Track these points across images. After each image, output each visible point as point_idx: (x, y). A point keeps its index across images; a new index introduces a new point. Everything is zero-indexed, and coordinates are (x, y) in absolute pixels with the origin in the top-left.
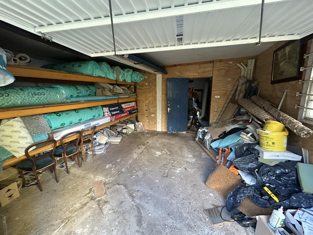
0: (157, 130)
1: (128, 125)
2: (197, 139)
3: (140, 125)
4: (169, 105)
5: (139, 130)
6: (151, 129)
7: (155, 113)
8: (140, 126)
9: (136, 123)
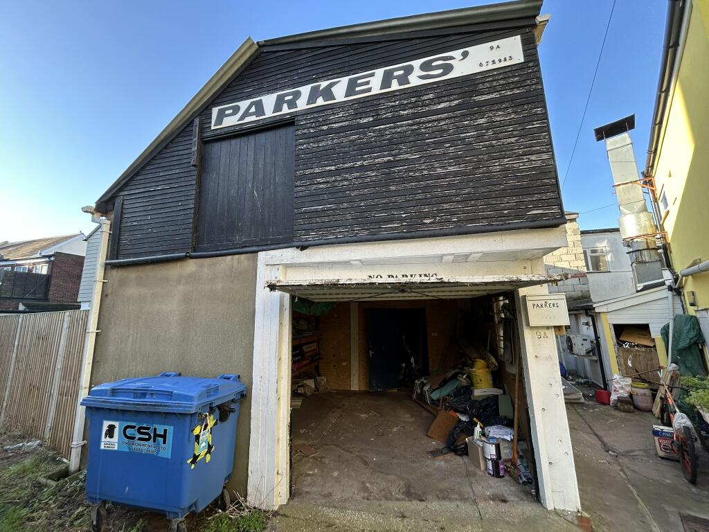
0: (352, 389)
1: (304, 382)
2: (414, 397)
3: (323, 380)
4: (370, 346)
5: (321, 389)
6: (341, 388)
7: (348, 360)
8: (323, 383)
9: (317, 378)
